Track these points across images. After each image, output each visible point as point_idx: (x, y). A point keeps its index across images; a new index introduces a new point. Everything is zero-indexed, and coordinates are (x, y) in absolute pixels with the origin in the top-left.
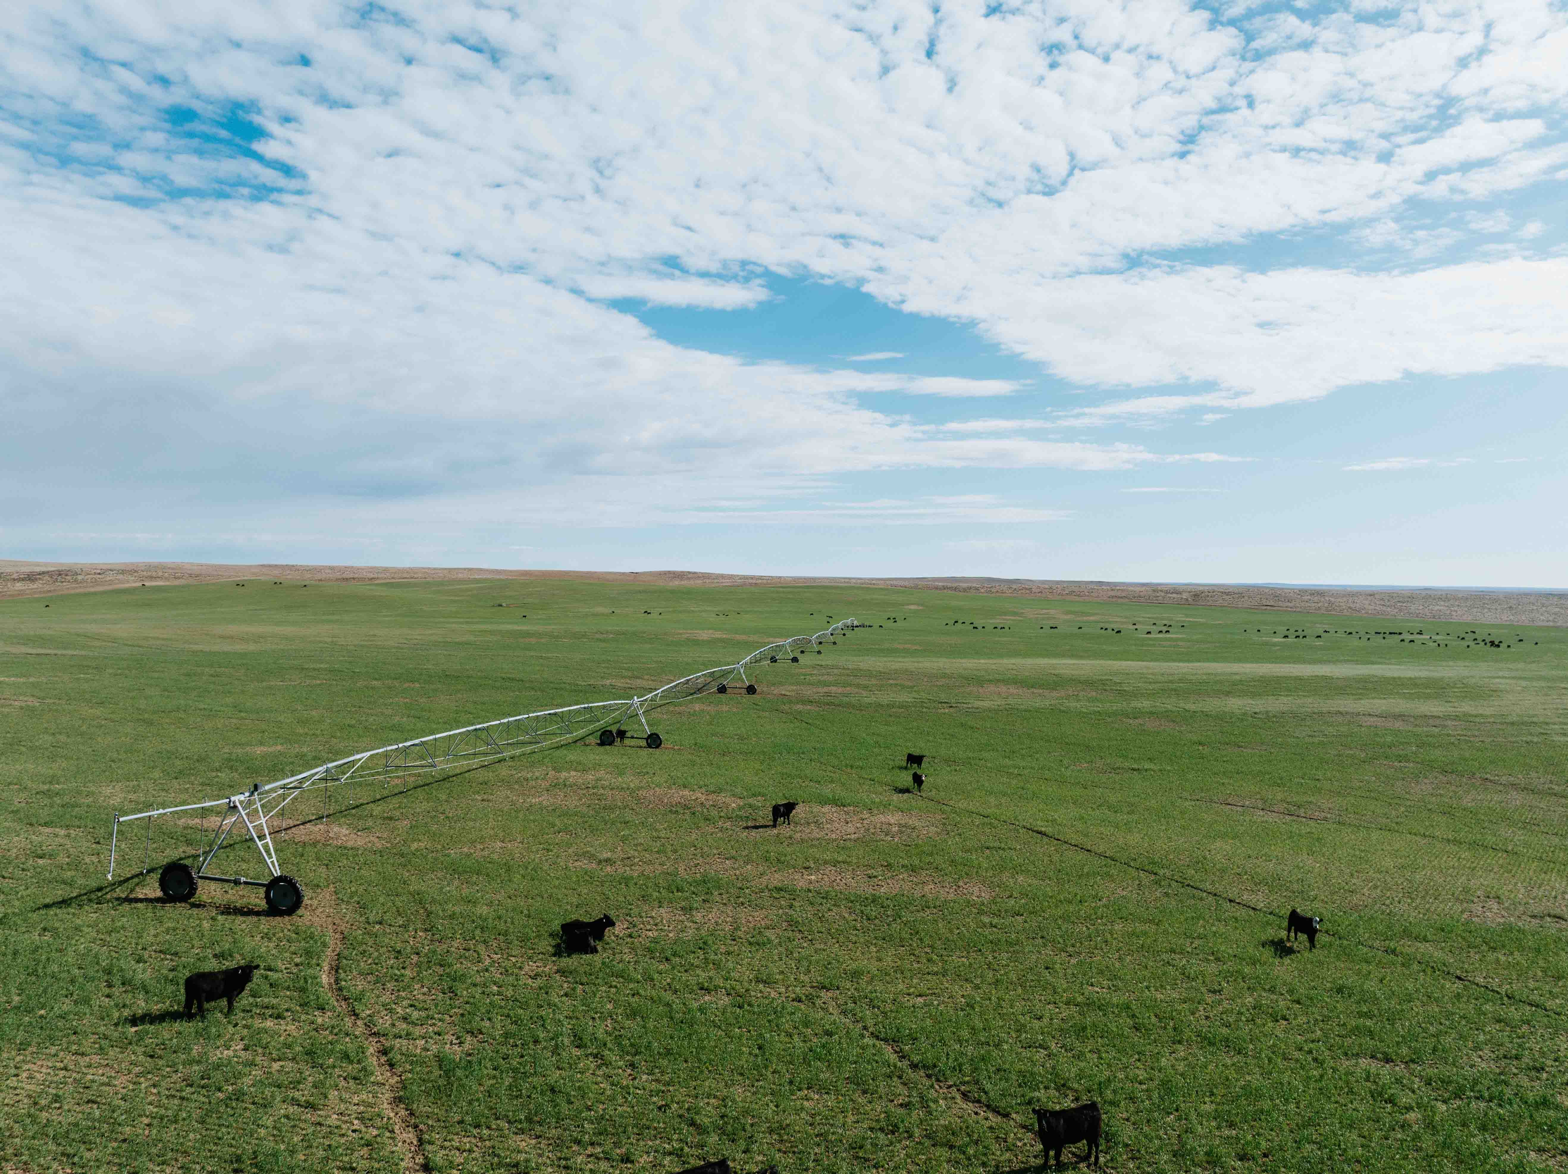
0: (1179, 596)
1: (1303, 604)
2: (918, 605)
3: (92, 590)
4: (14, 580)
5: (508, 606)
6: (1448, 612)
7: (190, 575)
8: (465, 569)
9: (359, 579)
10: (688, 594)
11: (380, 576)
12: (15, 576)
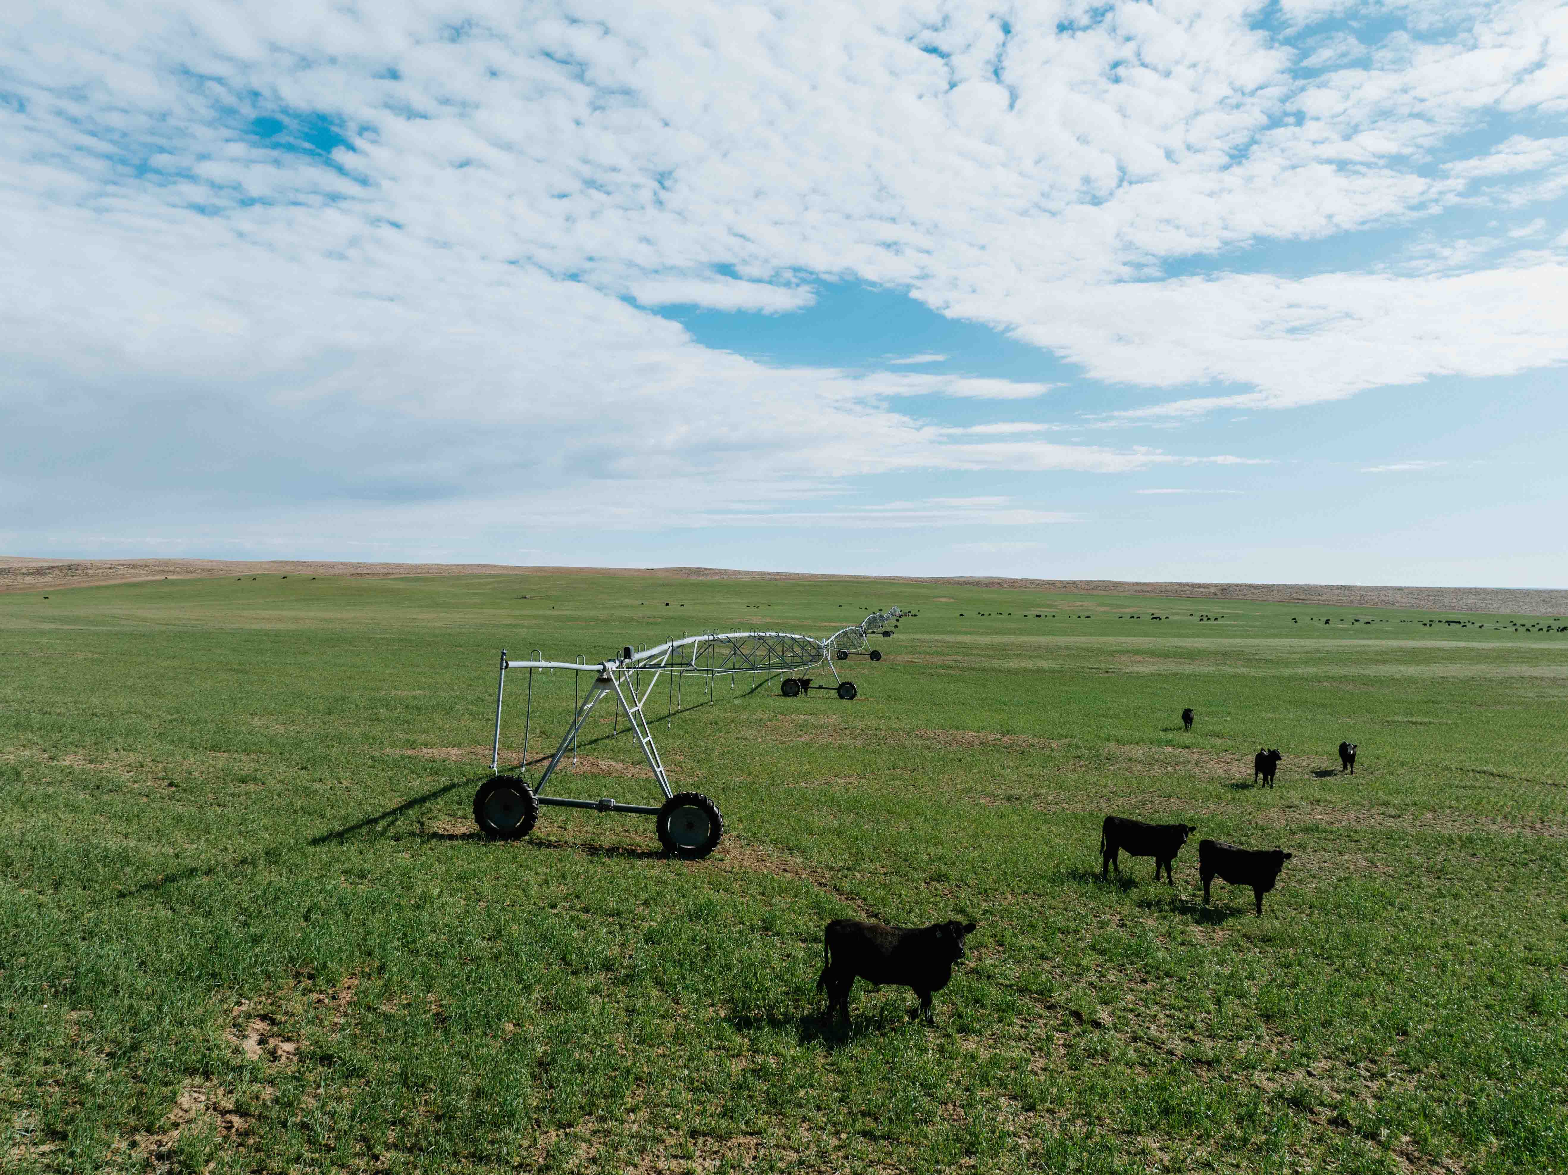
0: (1206, 590)
1: (1334, 598)
2: (949, 598)
3: (103, 583)
4: (24, 574)
5: (531, 598)
6: (1484, 605)
7: (203, 570)
8: (478, 566)
9: (373, 574)
10: (712, 587)
11: (394, 571)
12: (24, 570)
